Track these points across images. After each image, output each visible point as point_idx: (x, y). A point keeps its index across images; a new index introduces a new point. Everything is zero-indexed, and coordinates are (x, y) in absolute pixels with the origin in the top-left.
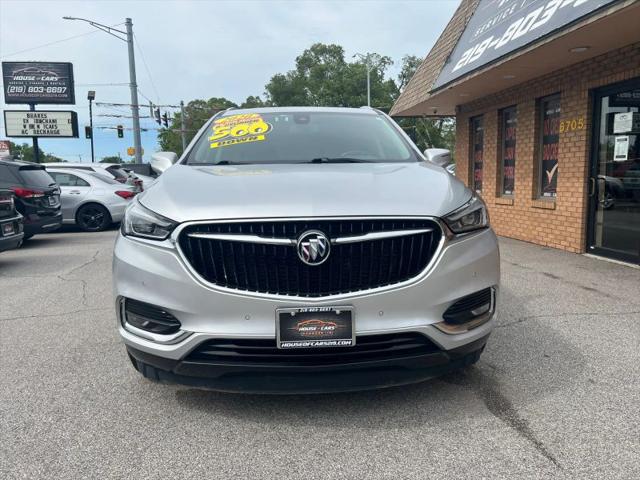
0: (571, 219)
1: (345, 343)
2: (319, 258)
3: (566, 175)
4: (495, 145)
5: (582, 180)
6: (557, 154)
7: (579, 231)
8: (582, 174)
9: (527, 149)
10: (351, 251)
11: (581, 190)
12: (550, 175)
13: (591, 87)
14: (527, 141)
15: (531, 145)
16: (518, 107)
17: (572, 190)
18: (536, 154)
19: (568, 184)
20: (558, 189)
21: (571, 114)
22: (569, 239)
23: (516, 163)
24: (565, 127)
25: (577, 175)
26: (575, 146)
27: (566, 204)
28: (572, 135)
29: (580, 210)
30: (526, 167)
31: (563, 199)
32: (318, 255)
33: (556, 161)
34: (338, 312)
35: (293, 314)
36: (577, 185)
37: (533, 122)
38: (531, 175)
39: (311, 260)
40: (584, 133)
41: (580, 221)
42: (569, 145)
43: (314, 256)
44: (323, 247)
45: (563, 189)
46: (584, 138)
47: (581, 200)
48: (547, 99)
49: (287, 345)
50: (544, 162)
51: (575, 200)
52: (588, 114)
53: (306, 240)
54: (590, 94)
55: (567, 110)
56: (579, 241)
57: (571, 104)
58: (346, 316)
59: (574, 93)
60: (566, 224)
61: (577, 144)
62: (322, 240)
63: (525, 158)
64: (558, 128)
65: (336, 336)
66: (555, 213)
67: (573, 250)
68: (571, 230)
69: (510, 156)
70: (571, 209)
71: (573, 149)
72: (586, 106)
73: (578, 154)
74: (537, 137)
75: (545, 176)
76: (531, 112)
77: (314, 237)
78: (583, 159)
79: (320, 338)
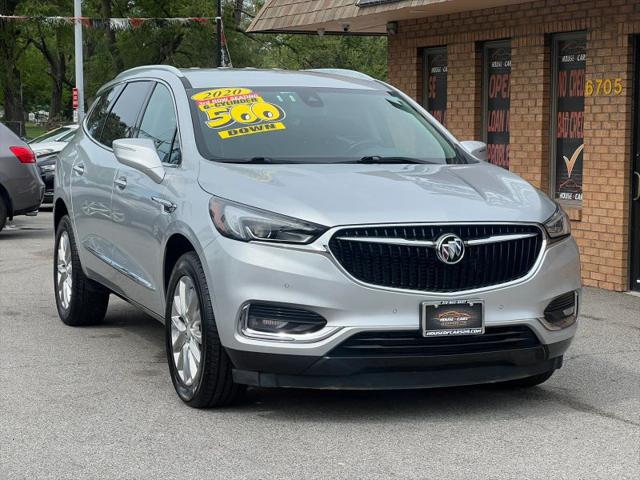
0: (607, 237)
1: (476, 331)
2: (456, 258)
3: (598, 165)
4: (471, 104)
5: (621, 175)
6: (581, 129)
7: (620, 257)
8: (622, 166)
9: (530, 118)
10: (478, 252)
11: (620, 190)
12: (570, 163)
13: (631, 32)
14: (530, 103)
15: (539, 111)
16: (513, 43)
17: (608, 189)
18: (546, 126)
19: (601, 181)
20: (584, 188)
21: (603, 69)
22: (603, 269)
23: (512, 140)
24: (594, 89)
25: (615, 166)
26: (610, 121)
27: (598, 212)
28: (605, 101)
29: (620, 223)
30: (530, 147)
31: (594, 204)
32: (455, 255)
33: (581, 141)
34: (471, 304)
35: (436, 306)
36: (614, 182)
37: (542, 73)
38: (539, 162)
39: (450, 260)
40: (623, 100)
41: (620, 239)
42: (600, 117)
43: (452, 255)
44: (460, 248)
45: (592, 189)
46: (623, 109)
47: (620, 206)
48: (564, 37)
49: (432, 333)
50: (560, 141)
51: (612, 205)
52: (628, 72)
53: (446, 242)
54: (629, 41)
55: (598, 61)
56: (619, 272)
57: (601, 53)
58: (478, 308)
59: (607, 36)
60: (598, 244)
61: (613, 117)
62: (458, 242)
63: (528, 133)
64: (582, 87)
65: (470, 326)
66: (580, 226)
67: (610, 287)
68: (606, 254)
69: (497, 127)
70: (606, 221)
71: (608, 125)
72: (625, 60)
73: (615, 134)
74: (547, 98)
75: (561, 164)
76: (537, 55)
77: (452, 239)
78: (623, 142)
79: (457, 328)
